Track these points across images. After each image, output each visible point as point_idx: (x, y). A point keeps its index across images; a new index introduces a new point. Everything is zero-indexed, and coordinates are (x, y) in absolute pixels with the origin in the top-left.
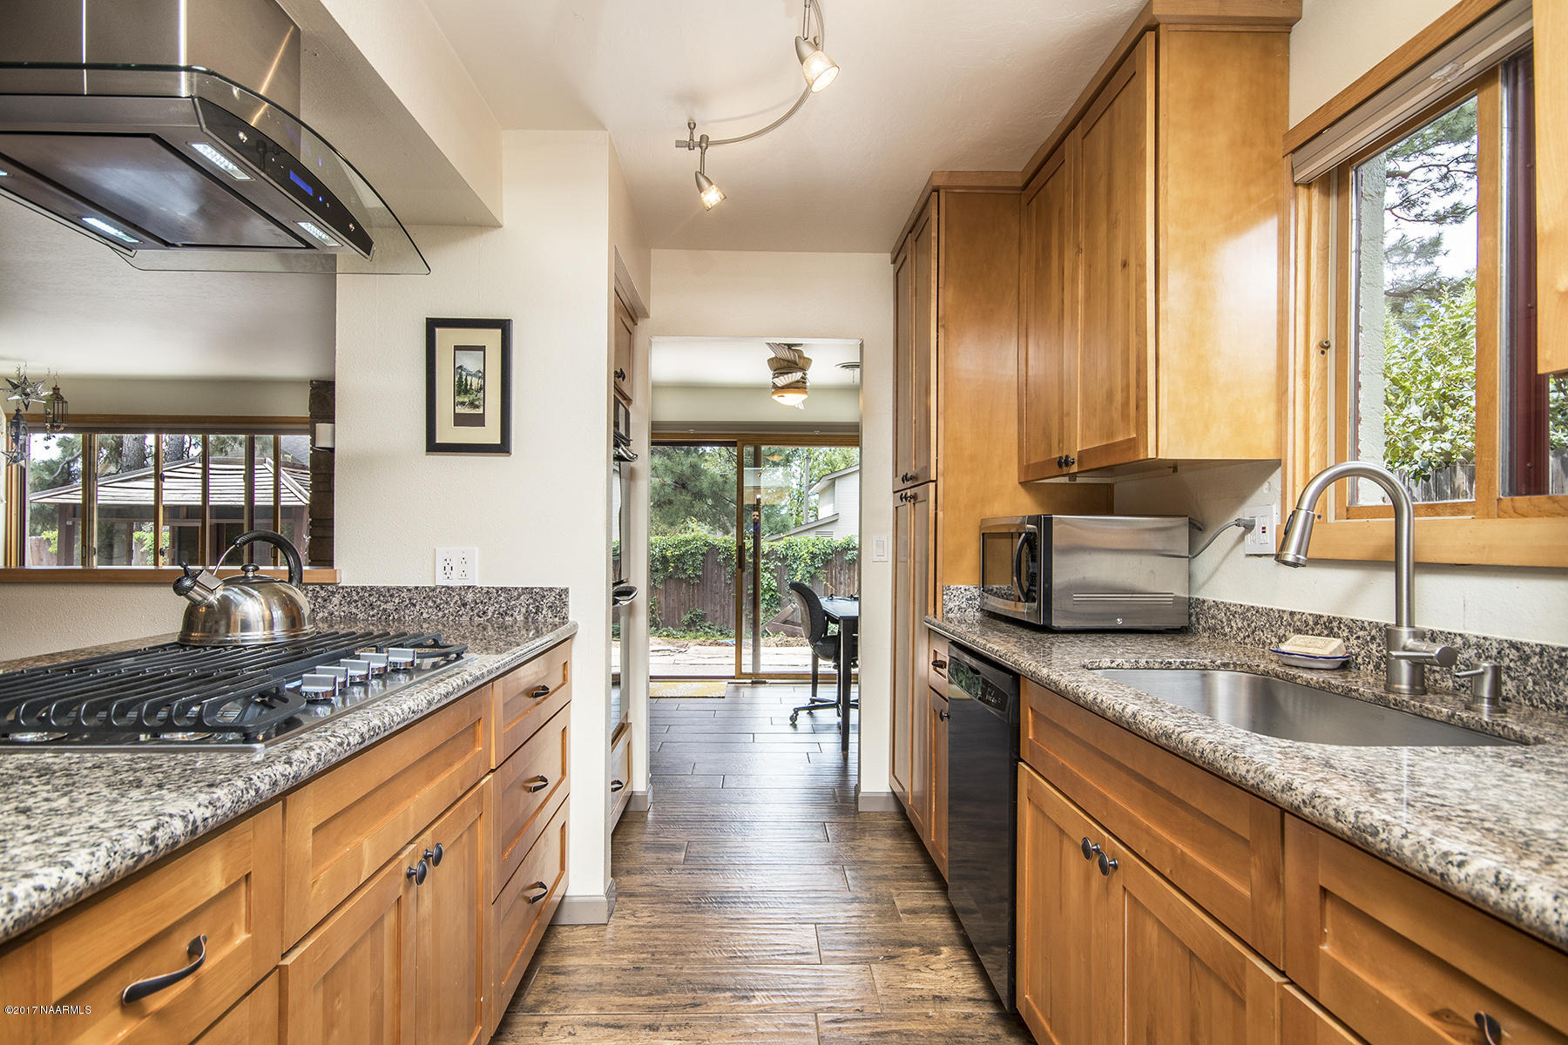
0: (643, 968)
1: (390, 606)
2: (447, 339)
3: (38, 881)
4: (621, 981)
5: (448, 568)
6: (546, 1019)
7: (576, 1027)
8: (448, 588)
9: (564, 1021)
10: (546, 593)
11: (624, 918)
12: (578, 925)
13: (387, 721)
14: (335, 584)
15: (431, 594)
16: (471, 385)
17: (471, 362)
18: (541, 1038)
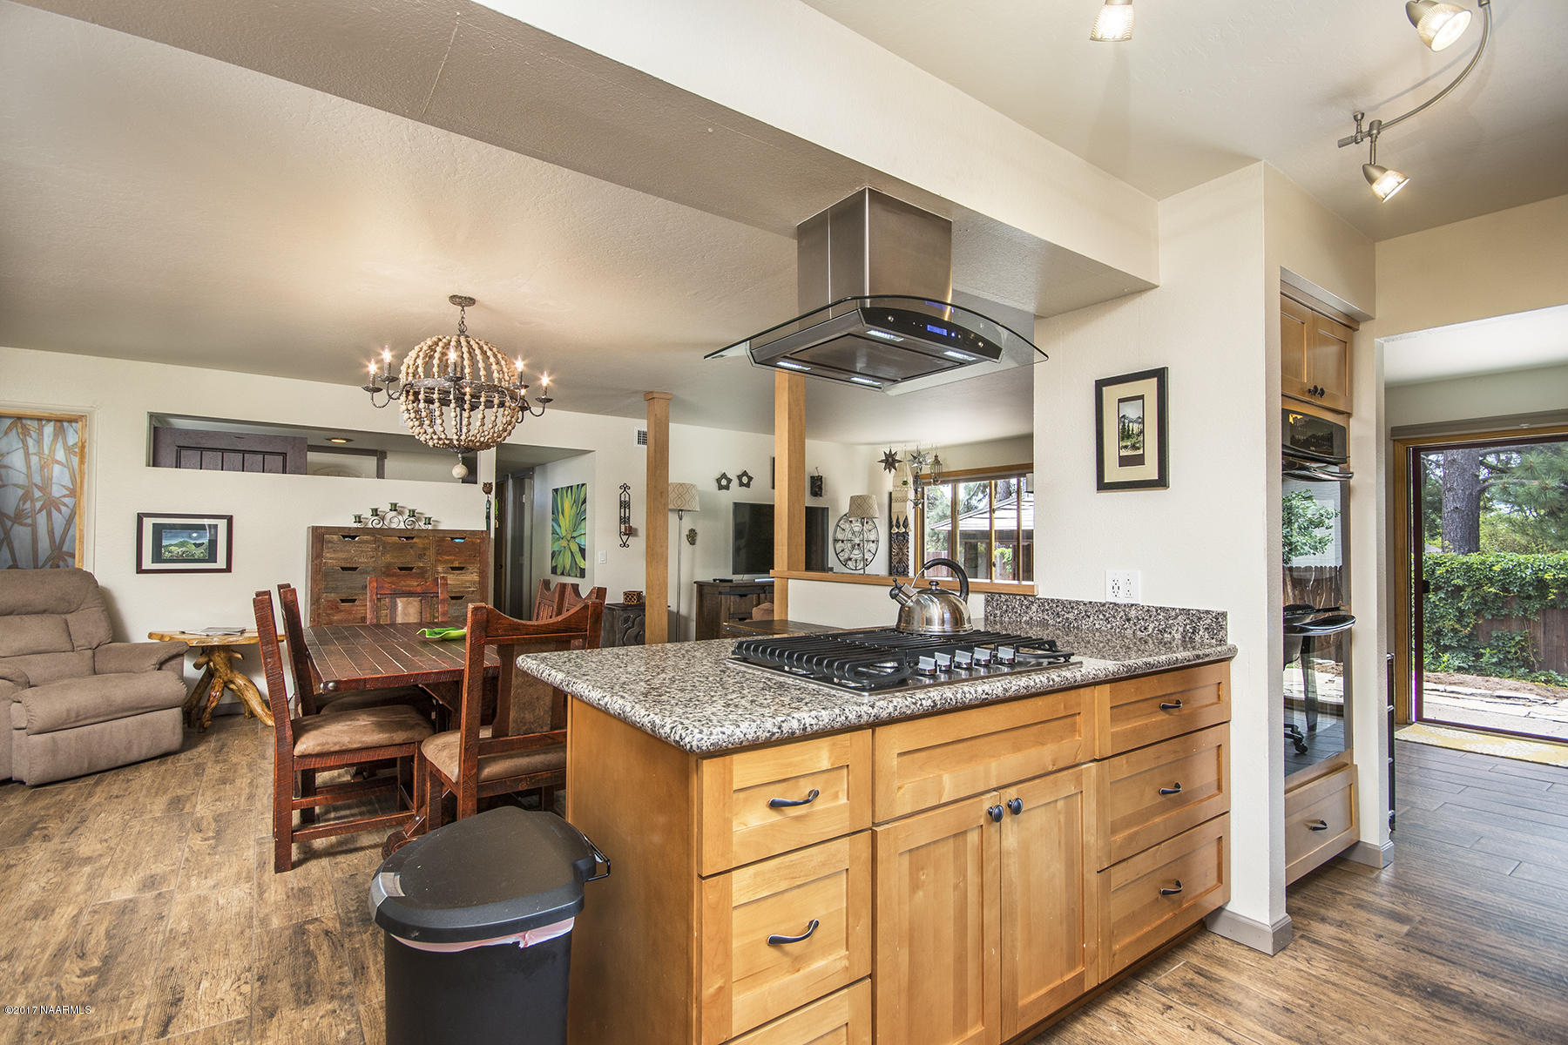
0: (1293, 1012)
1: (1071, 616)
2: (1112, 394)
3: (723, 729)
4: (1263, 1011)
5: (1116, 587)
6: (1172, 1004)
7: (1198, 1025)
8: (1115, 604)
9: (1188, 1015)
10: (1202, 615)
11: (1296, 959)
12: (1240, 944)
13: (959, 696)
14: (1034, 596)
15: (1101, 608)
16: (1133, 430)
17: (1131, 411)
18: (1160, 1016)
